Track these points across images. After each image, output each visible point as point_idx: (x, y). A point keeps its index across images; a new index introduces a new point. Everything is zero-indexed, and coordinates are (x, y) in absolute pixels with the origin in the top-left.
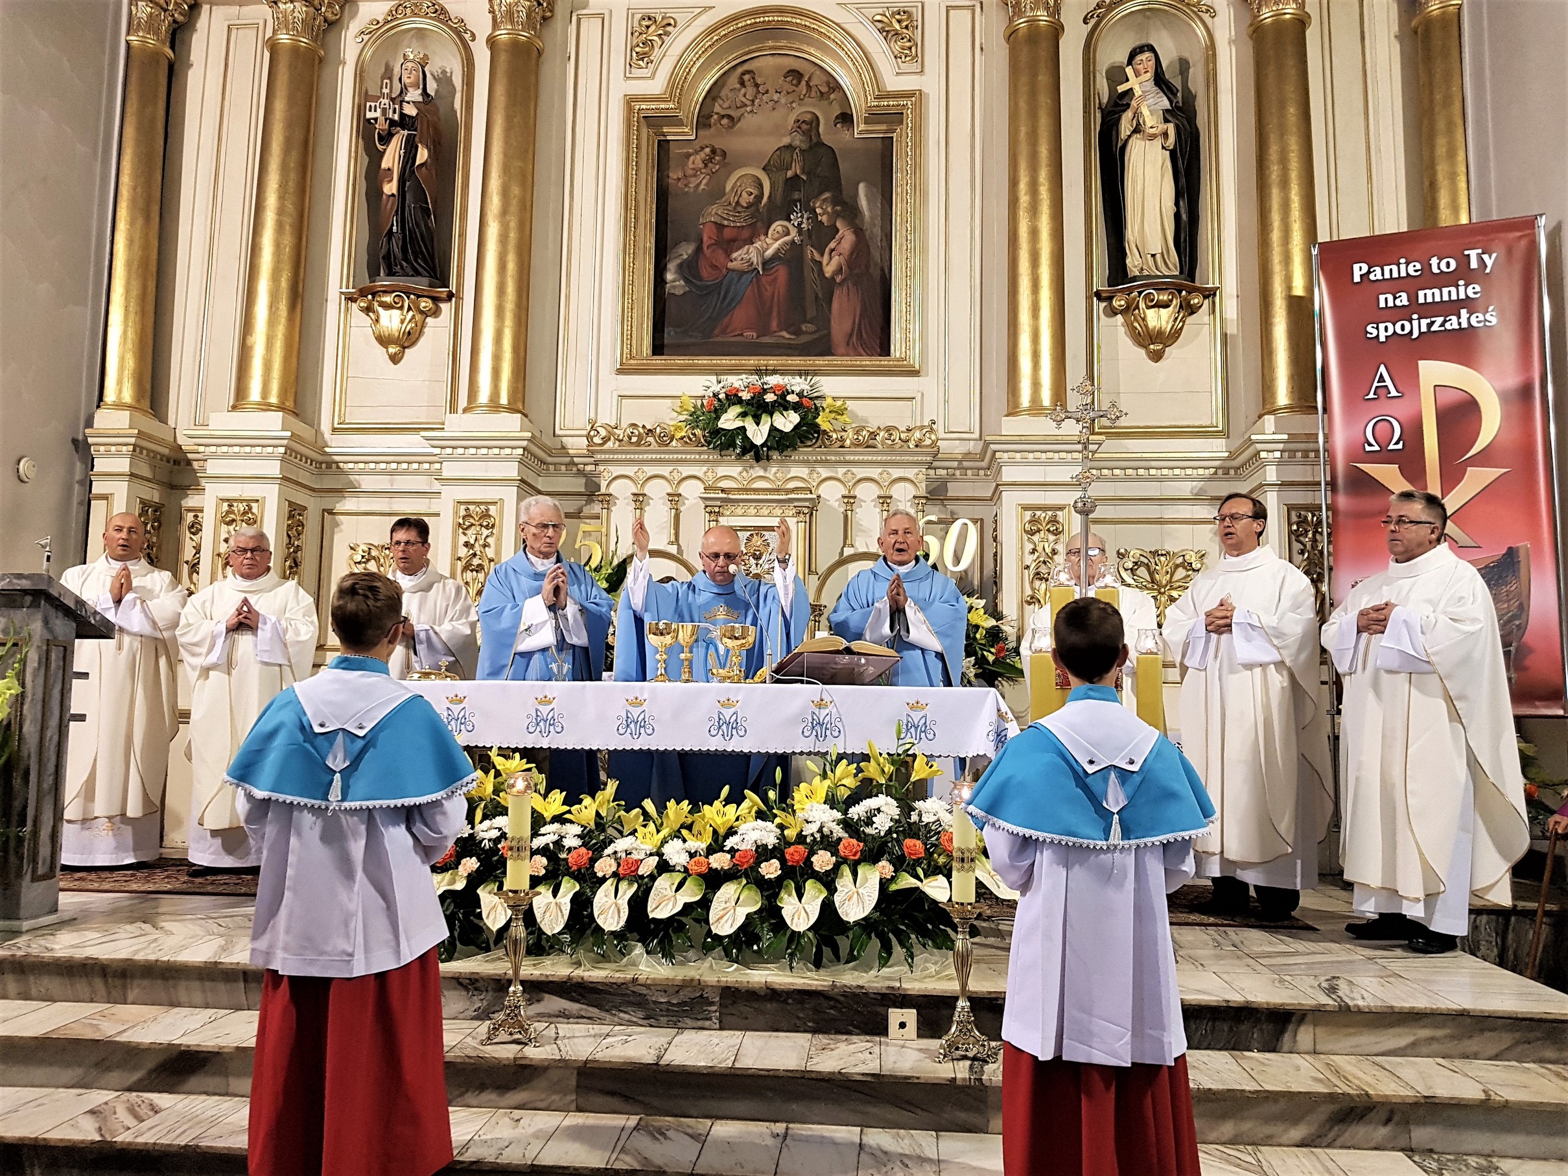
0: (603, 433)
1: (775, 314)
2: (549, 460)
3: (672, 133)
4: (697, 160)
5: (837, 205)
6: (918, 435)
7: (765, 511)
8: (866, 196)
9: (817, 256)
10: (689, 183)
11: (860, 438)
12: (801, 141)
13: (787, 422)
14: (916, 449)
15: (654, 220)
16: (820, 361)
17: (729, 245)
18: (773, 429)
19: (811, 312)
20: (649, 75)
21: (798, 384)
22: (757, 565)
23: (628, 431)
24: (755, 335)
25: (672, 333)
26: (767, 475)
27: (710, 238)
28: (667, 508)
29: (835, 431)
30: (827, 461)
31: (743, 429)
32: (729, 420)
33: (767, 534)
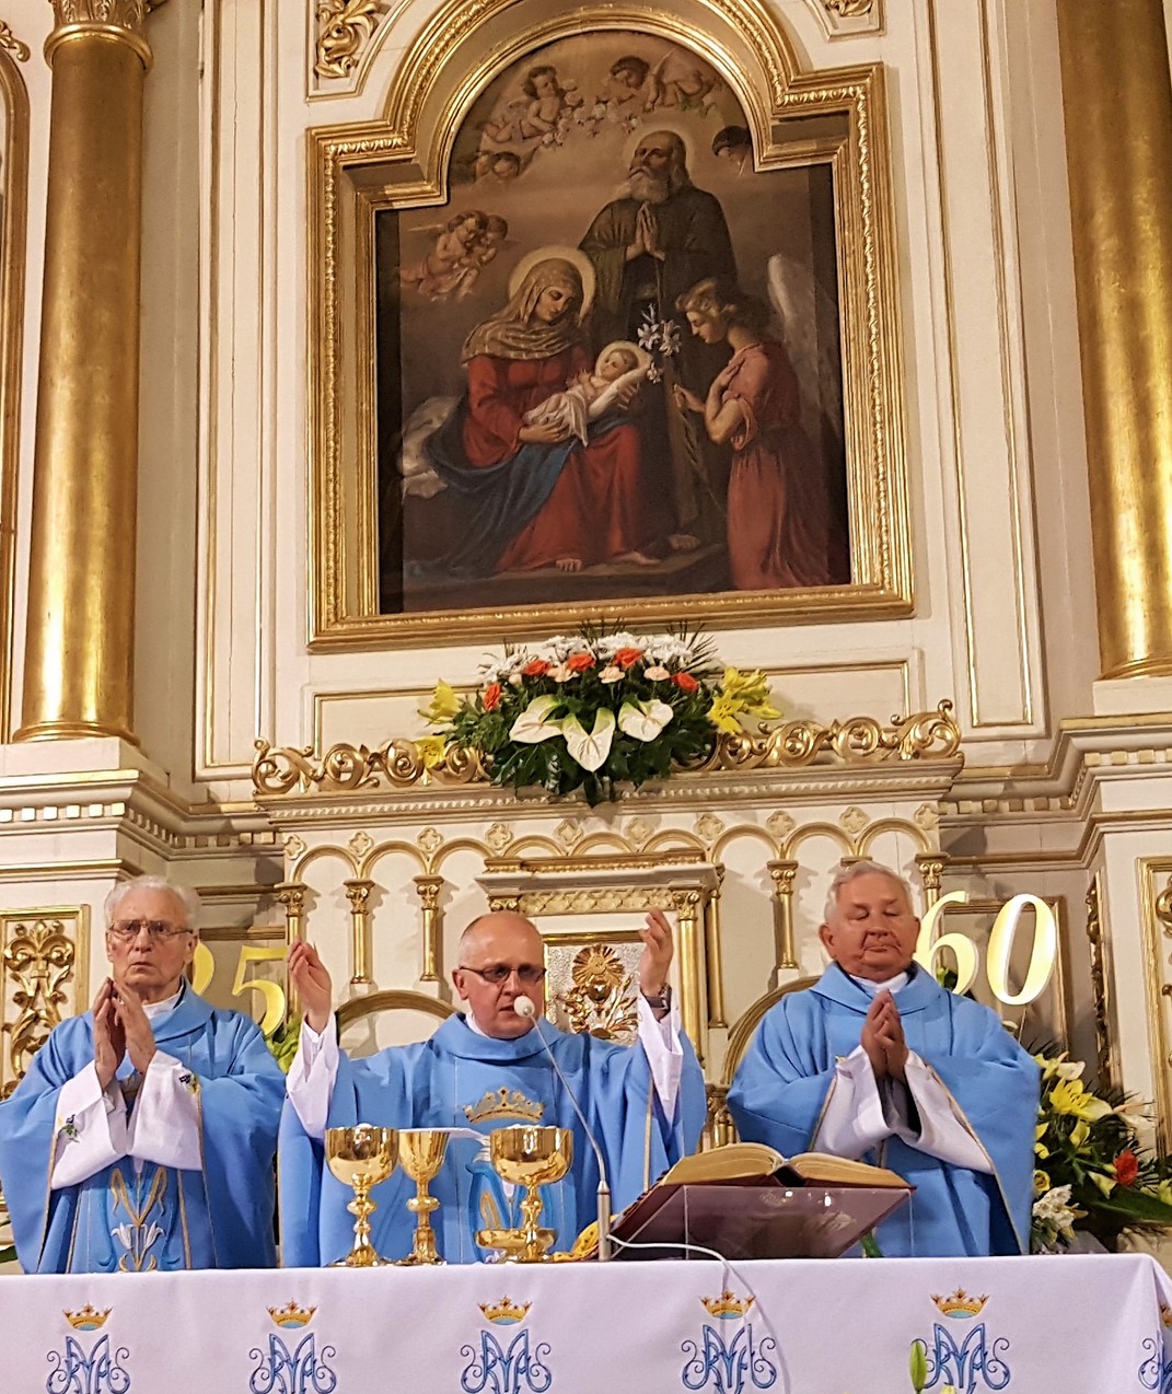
0: (284, 765)
1: (615, 520)
2: (184, 826)
3: (402, 196)
4: (453, 242)
5: (731, 302)
6: (916, 734)
7: (611, 902)
8: (785, 280)
9: (694, 404)
10: (439, 286)
11: (799, 745)
12: (651, 188)
13: (647, 721)
14: (915, 761)
15: (374, 361)
16: (710, 602)
17: (520, 393)
18: (620, 738)
19: (687, 510)
20: (352, 89)
21: (665, 647)
22: (599, 1012)
23: (334, 760)
24: (579, 563)
25: (417, 570)
26: (614, 831)
27: (483, 385)
28: (416, 909)
29: (746, 734)
30: (733, 797)
31: (560, 741)
32: (532, 726)
33: (619, 950)
